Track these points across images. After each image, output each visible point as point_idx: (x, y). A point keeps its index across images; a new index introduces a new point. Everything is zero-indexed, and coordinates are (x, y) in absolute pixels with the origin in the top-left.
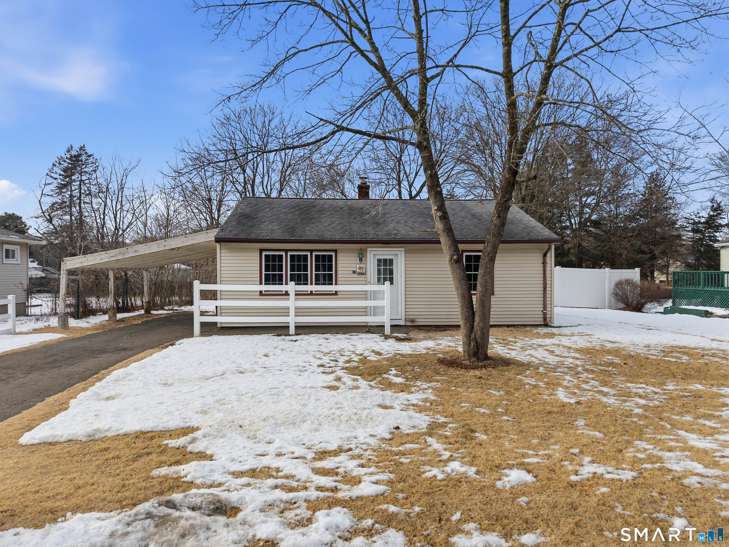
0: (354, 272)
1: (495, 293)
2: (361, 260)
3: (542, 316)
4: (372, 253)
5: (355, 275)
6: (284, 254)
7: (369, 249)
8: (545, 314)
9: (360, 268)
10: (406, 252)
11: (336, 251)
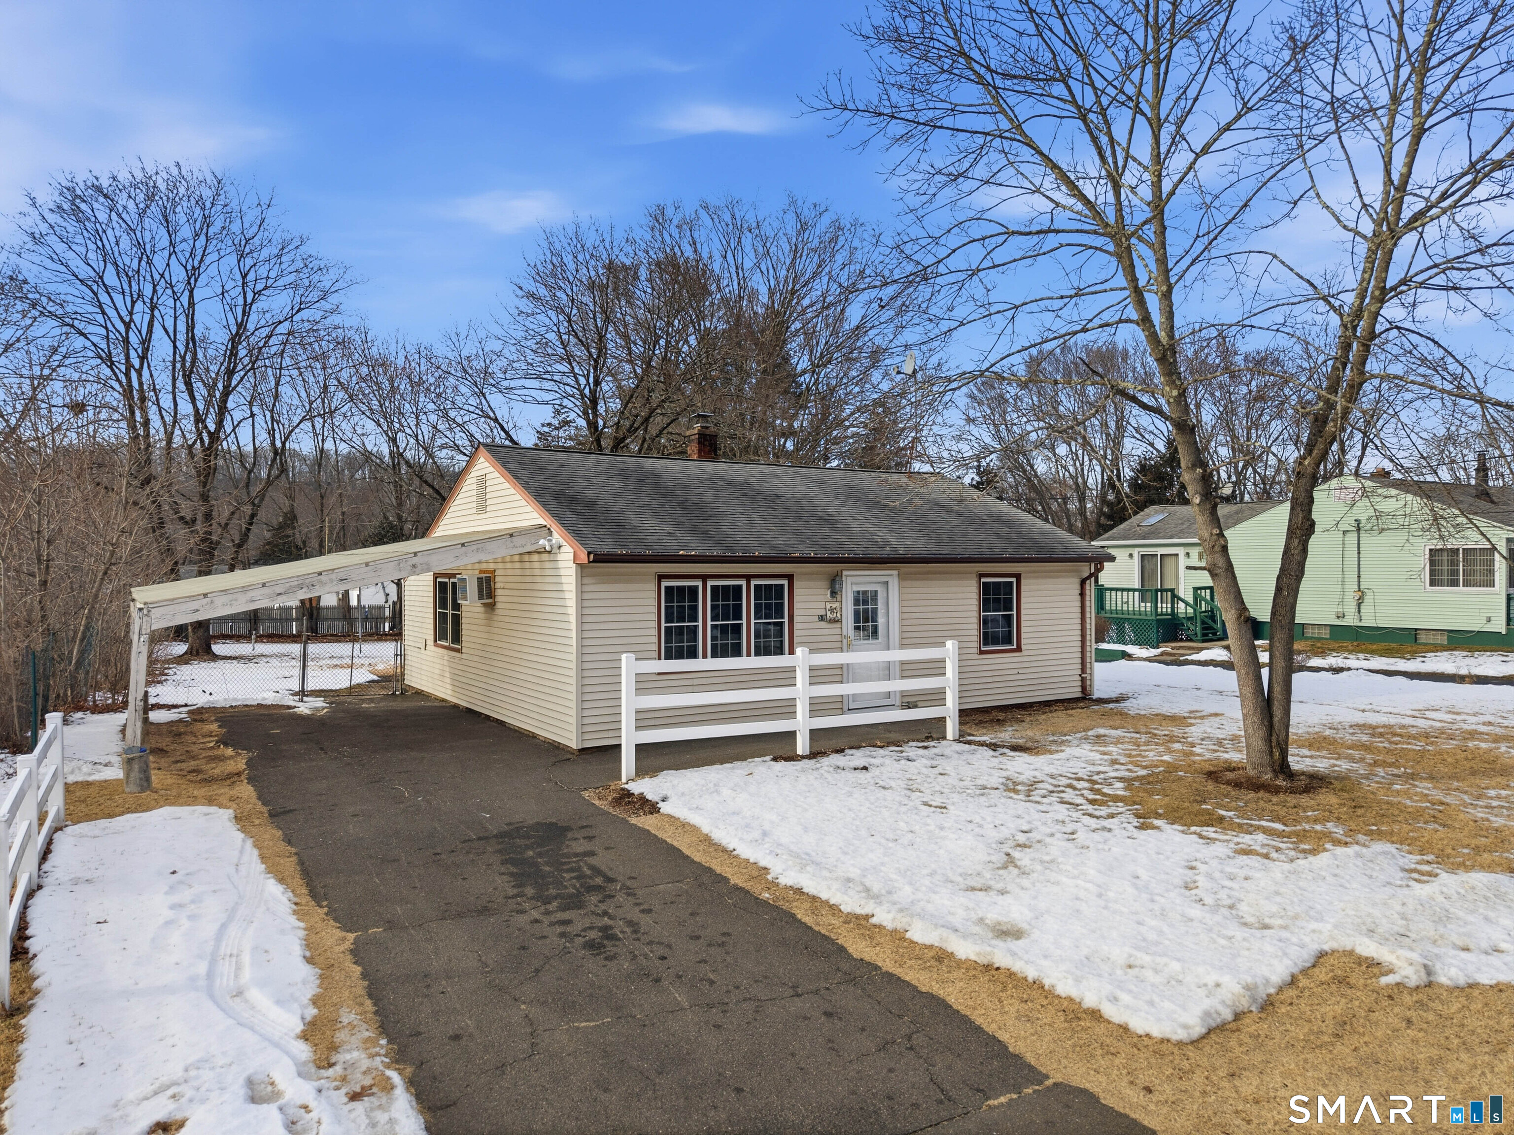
0: (822, 618)
1: (1023, 647)
2: (833, 593)
3: (1079, 684)
4: (850, 580)
5: (823, 624)
6: (699, 583)
7: (845, 573)
8: (1083, 680)
9: (832, 610)
10: (902, 577)
11: (790, 578)
